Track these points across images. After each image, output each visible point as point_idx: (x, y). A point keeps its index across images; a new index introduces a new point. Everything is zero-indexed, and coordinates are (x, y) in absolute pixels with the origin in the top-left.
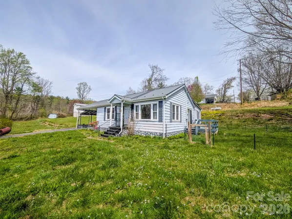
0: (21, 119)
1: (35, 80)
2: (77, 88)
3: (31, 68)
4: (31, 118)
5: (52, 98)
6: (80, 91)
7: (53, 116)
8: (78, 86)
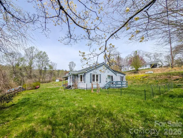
0: (45, 82)
1: (50, 64)
2: (68, 65)
3: (48, 58)
4: (49, 82)
5: (59, 71)
6: (70, 66)
7: (57, 81)
8: (69, 64)
